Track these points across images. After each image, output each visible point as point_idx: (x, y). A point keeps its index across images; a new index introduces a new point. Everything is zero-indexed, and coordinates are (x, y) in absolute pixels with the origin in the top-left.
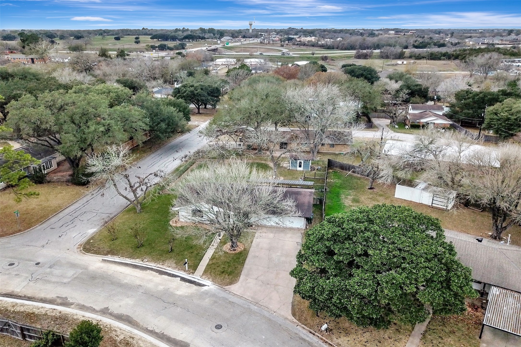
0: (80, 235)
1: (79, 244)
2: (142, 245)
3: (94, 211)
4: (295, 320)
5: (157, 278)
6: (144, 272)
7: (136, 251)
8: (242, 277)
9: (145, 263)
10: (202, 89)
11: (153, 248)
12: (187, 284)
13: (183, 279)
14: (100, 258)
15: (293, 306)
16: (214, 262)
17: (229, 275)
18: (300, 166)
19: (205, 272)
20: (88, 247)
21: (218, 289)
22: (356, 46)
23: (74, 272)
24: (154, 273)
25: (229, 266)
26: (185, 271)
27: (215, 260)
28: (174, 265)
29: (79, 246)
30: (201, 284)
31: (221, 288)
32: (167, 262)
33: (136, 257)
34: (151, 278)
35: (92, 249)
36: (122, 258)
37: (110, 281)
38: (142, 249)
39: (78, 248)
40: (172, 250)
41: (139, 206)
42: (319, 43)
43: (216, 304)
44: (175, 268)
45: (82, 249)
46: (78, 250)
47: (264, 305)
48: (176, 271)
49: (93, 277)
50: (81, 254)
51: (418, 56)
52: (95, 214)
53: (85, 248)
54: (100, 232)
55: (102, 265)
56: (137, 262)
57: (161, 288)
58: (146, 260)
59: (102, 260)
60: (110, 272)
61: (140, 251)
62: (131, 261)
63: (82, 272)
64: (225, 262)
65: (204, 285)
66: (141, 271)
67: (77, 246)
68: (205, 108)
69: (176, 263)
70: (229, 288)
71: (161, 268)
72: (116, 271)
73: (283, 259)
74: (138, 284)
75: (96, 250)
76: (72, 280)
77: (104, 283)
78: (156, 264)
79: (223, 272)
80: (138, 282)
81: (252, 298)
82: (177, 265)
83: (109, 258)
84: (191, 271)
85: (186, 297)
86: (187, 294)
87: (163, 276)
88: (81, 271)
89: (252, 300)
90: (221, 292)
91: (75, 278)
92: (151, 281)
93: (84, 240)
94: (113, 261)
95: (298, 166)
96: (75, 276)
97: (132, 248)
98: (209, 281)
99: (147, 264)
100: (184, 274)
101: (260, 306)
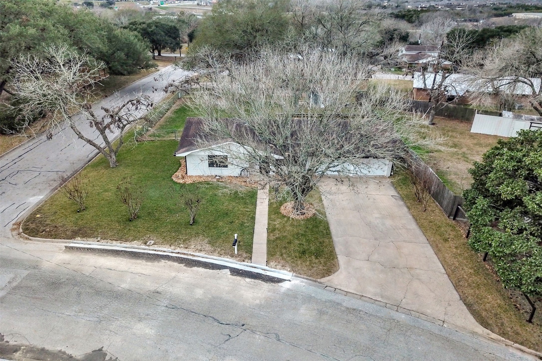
0: (16, 206)
1: (14, 222)
2: (137, 217)
3: (34, 169)
4: (494, 336)
5: (186, 275)
6: (156, 263)
7: (128, 228)
8: (341, 259)
9: (151, 248)
10: (157, 26)
11: (158, 219)
12: (248, 280)
13: (235, 272)
14: (62, 244)
15: (469, 306)
16: (277, 236)
17: (317, 258)
19: (271, 254)
20: (32, 226)
21: (310, 285)
23: (12, 275)
24: (176, 264)
25: (308, 241)
26: (232, 256)
27: (277, 232)
28: (208, 247)
29: (15, 226)
30: (274, 278)
31: (314, 283)
32: (192, 243)
33: (131, 238)
34: (173, 274)
35: (41, 230)
36: (104, 242)
37: (91, 287)
38: (139, 223)
39: (13, 230)
40: (194, 221)
41: (114, 157)
43: (325, 317)
44: (212, 252)
45: (21, 230)
46: (15, 233)
47: (414, 309)
48: (215, 257)
49: (53, 283)
50: (21, 239)
52: (37, 173)
53: (27, 229)
54: (51, 201)
55: (67, 257)
56: (136, 246)
57: (199, 293)
58: (153, 242)
59: (66, 247)
60: (87, 270)
61: (135, 227)
62: (124, 245)
63: (28, 275)
64: (298, 234)
65: (280, 281)
66: (149, 263)
67: (10, 226)
68: (159, 54)
69: (209, 243)
70: (329, 281)
71: (184, 254)
72: (100, 268)
73: (388, 222)
74: (152, 288)
75: (50, 231)
76: (9, 293)
77: (79, 294)
78: (173, 247)
79: (304, 252)
80: (150, 286)
81: (382, 297)
82: (213, 245)
83: (79, 243)
84: (245, 255)
85: (260, 307)
86: (258, 302)
87: (195, 269)
88: (26, 273)
89: (385, 301)
90: (319, 290)
91: (15, 288)
92: (174, 280)
93: (24, 214)
94: (88, 249)
96: (14, 284)
97: (119, 222)
98: (285, 272)
99: (157, 249)
100: (234, 261)
101: (409, 312)
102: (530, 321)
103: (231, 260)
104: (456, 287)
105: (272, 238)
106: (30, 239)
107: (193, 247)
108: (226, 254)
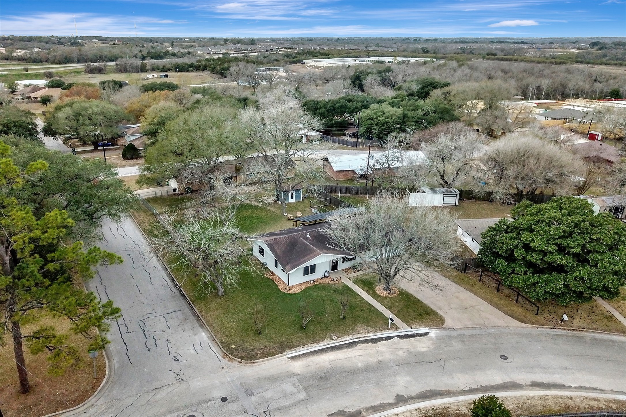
0: (198, 347)
4: (530, 325)
7: (309, 333)
8: (440, 313)
9: (339, 341)
12: (412, 339)
13: (401, 337)
14: (282, 357)
15: (511, 316)
16: (396, 310)
17: (429, 316)
18: (292, 198)
19: (406, 322)
20: (241, 354)
21: (441, 331)
22: (74, 58)
23: (289, 384)
25: (415, 308)
26: (389, 329)
27: (393, 308)
29: (227, 358)
30: (422, 333)
31: (442, 329)
32: (358, 330)
33: (320, 339)
34: (373, 350)
35: (253, 354)
36: (306, 347)
37: (344, 372)
38: (311, 328)
39: (230, 361)
41: (221, 287)
42: (14, 54)
43: (466, 343)
44: (376, 331)
45: (237, 359)
46: (235, 363)
47: (493, 326)
48: (380, 333)
49: (321, 378)
51: (162, 69)
55: (301, 363)
56: (329, 343)
57: (401, 353)
58: (335, 337)
59: (288, 358)
61: (312, 331)
62: (321, 344)
63: (299, 380)
64: (405, 306)
67: (222, 359)
69: (367, 326)
70: (447, 326)
72: (330, 361)
74: (376, 360)
75: (262, 353)
76: (306, 392)
78: (350, 336)
79: (421, 315)
80: (372, 360)
81: (476, 325)
82: (371, 327)
83: (292, 353)
84: (394, 327)
85: (435, 349)
86: (431, 347)
87: (379, 343)
88: (295, 379)
89: (478, 327)
90: (448, 332)
91: (304, 389)
92: (379, 352)
93: (216, 350)
95: (290, 198)
96: (300, 387)
97: (297, 332)
98: (423, 328)
99: (342, 340)
100: (392, 332)
101: (492, 328)
102: (537, 314)
103: (390, 332)
104: (499, 309)
105: (396, 312)
106: (256, 363)
107: (361, 332)
108: (384, 329)
